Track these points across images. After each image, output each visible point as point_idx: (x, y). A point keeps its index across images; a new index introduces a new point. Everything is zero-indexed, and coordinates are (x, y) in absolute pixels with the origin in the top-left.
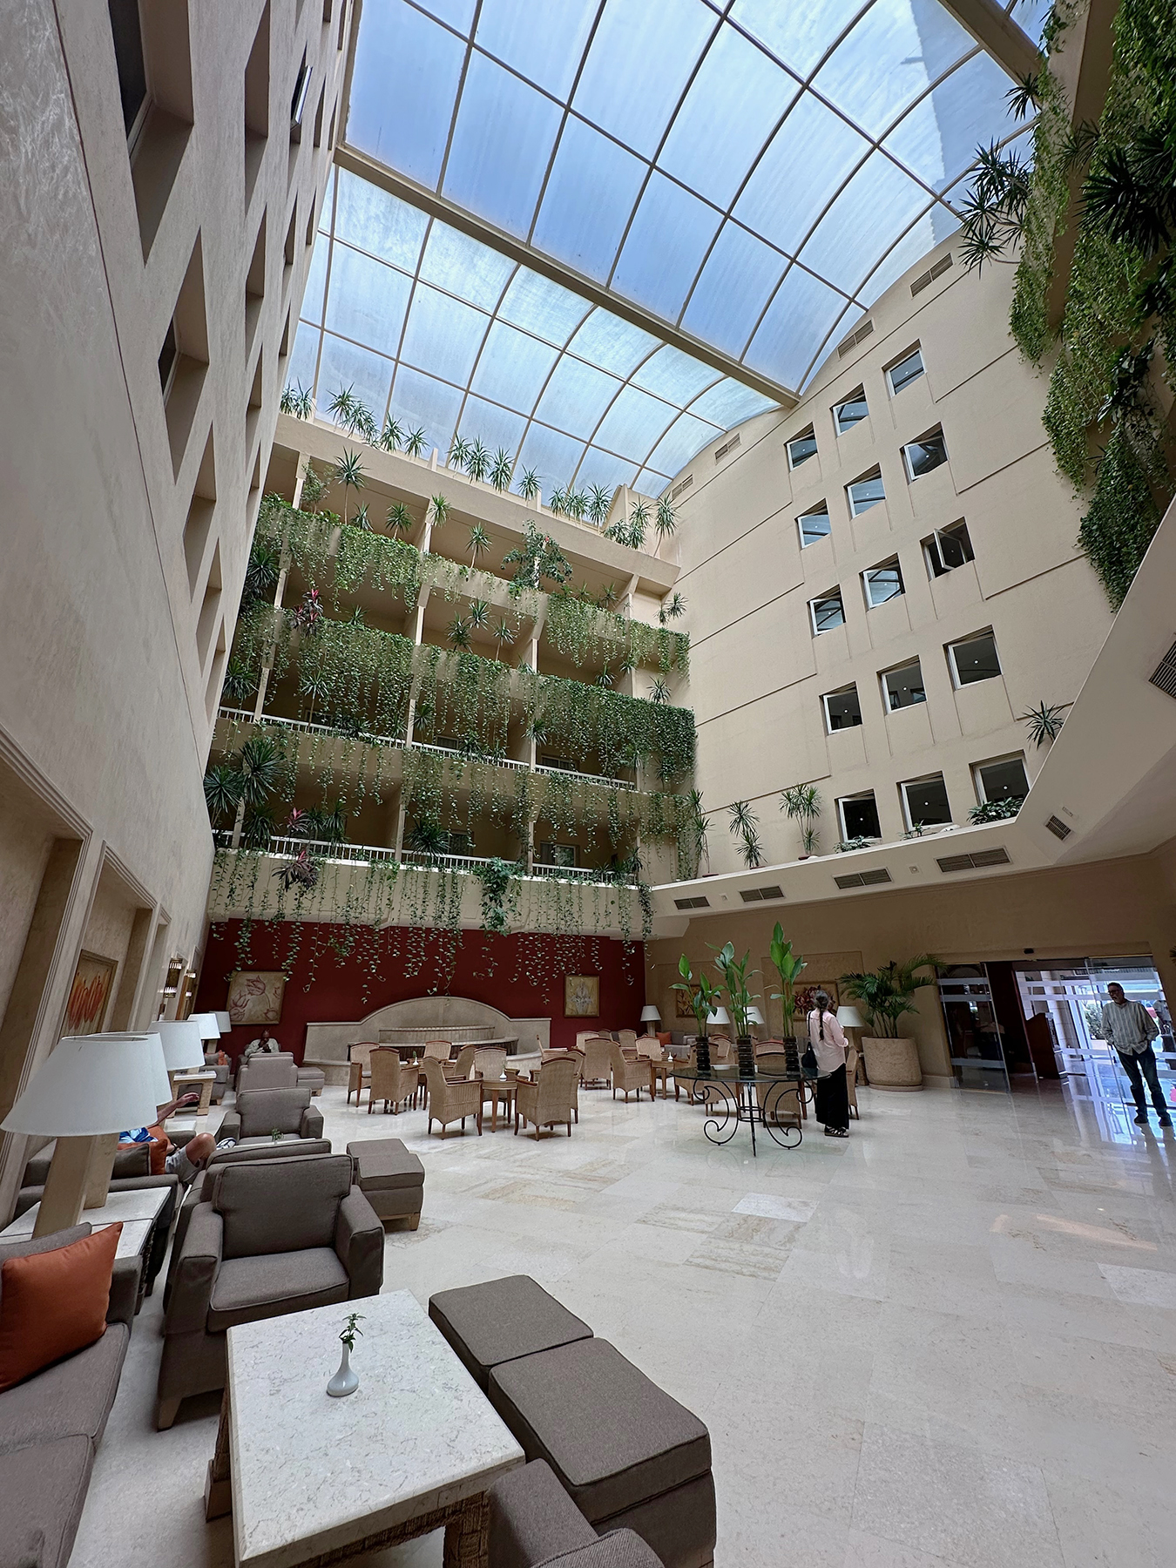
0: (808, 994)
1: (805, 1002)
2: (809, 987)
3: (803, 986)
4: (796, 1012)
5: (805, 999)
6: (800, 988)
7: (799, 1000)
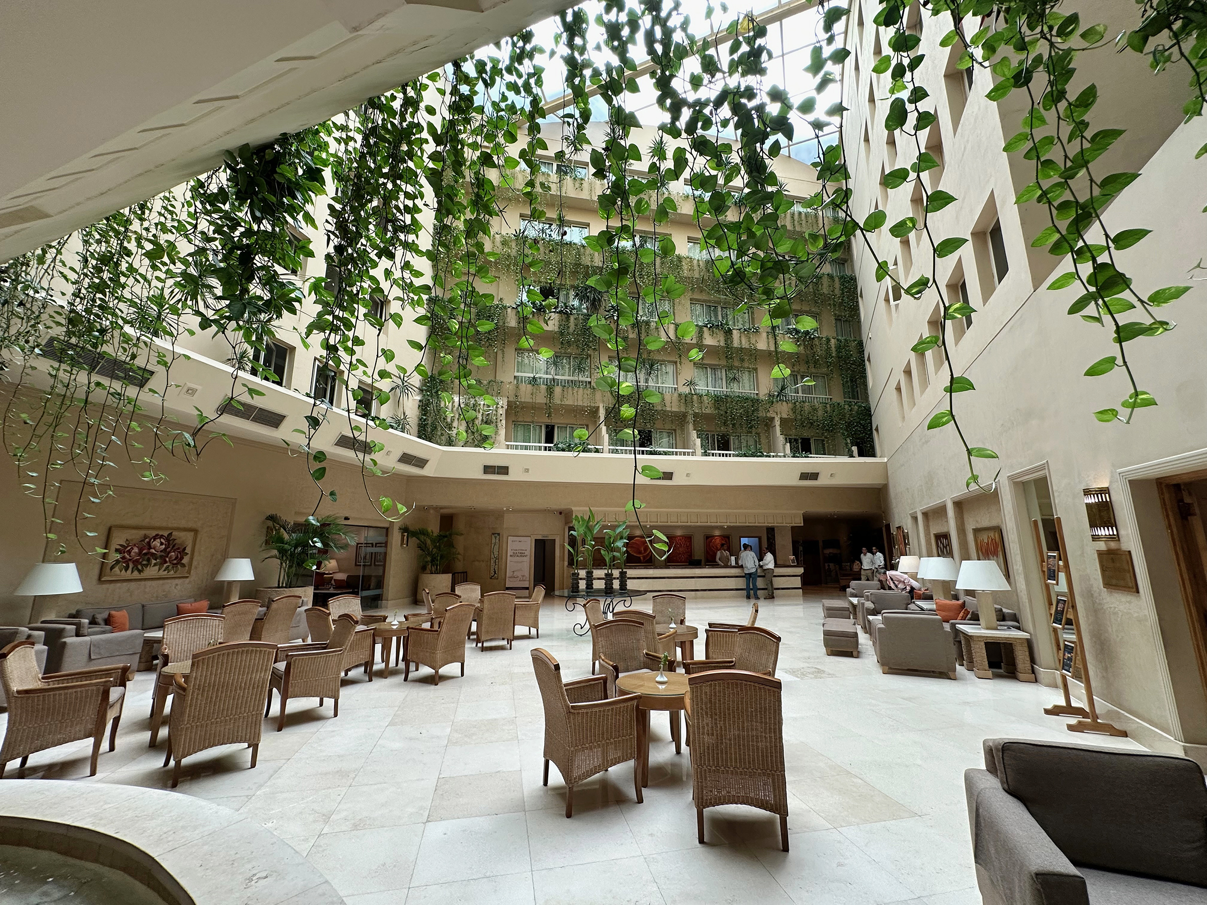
0: (149, 543)
1: (140, 554)
2: (154, 533)
3: (143, 532)
4: (117, 569)
5: (141, 550)
6: (137, 535)
7: (129, 552)
